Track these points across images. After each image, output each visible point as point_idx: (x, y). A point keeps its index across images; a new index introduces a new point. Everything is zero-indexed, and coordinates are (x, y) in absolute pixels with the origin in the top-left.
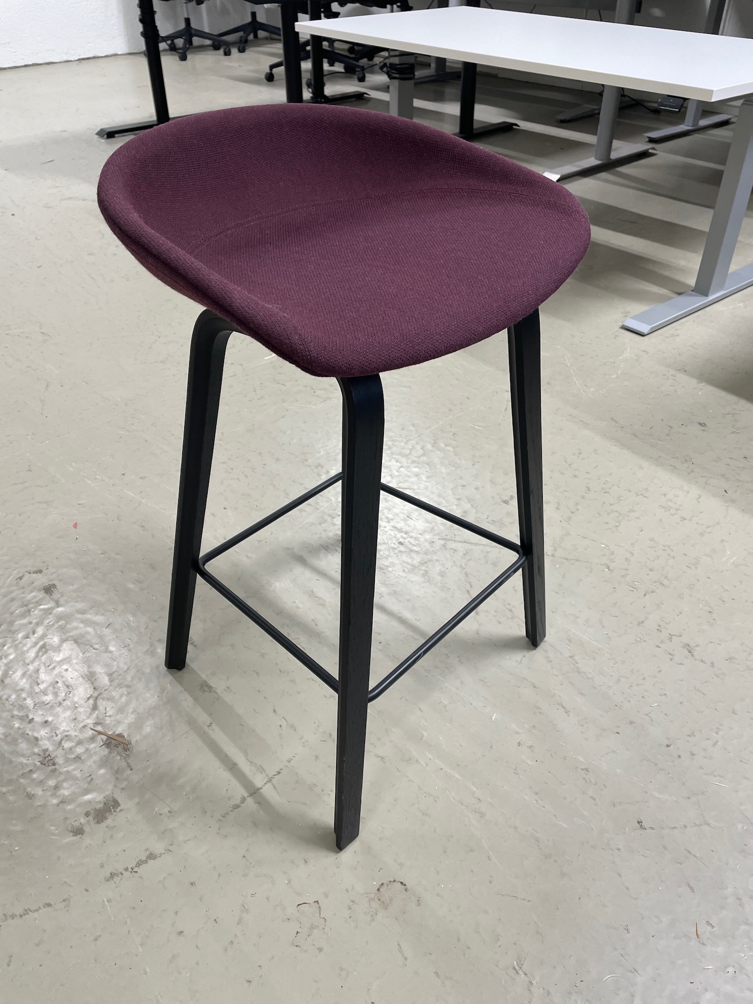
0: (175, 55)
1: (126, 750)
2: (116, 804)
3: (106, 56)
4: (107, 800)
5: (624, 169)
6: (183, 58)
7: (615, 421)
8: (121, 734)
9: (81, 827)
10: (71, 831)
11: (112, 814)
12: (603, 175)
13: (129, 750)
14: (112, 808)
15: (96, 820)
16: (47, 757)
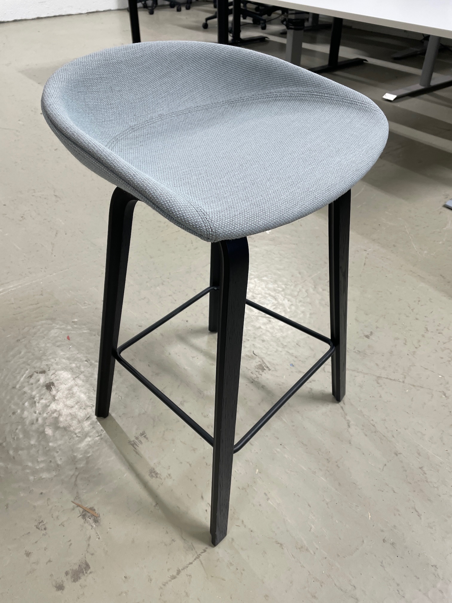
0: (146, 11)
1: (96, 521)
2: (87, 566)
3: (104, 11)
4: (81, 563)
5: (439, 92)
6: (152, 13)
7: (443, 277)
8: (93, 507)
9: (62, 583)
10: (55, 586)
11: (84, 574)
12: (425, 96)
13: (98, 522)
14: (84, 569)
15: (73, 579)
16: (41, 522)
